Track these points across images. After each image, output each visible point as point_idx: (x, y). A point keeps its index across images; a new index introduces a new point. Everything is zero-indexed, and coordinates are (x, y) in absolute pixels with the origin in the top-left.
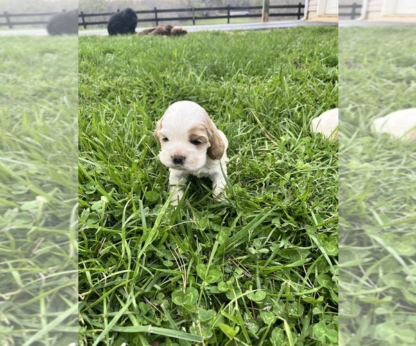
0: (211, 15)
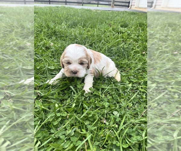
0: (92, 3)
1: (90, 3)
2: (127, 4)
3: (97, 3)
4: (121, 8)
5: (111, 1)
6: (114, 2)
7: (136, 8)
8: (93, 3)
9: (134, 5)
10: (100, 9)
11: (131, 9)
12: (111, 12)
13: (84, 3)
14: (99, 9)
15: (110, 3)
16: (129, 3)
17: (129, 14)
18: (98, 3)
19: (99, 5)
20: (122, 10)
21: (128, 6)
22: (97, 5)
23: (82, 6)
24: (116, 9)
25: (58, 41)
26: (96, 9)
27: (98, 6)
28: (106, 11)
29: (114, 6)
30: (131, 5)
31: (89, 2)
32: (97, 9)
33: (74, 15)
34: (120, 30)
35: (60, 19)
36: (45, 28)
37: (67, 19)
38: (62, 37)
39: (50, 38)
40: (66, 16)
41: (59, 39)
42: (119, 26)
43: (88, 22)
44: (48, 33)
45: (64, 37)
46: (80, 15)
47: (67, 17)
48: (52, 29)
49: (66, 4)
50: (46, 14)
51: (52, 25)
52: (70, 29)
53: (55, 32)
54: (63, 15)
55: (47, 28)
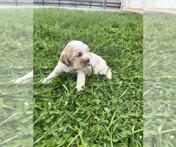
0: (84, 4)
1: (82, 5)
2: (119, 6)
3: (89, 4)
4: (113, 9)
5: (103, 3)
6: (106, 3)
7: (126, 8)
8: (86, 4)
9: (125, 6)
10: (93, 10)
11: (122, 10)
12: (103, 13)
13: (77, 5)
14: (91, 10)
15: (102, 4)
16: (120, 4)
17: (120, 14)
18: (91, 4)
19: (91, 6)
20: (114, 11)
21: (120, 7)
22: (89, 6)
23: (76, 7)
24: (108, 10)
25: (51, 41)
26: (88, 10)
27: (90, 8)
28: (98, 12)
29: (106, 7)
30: (122, 6)
31: (82, 3)
32: (90, 10)
33: (67, 16)
34: (111, 30)
35: (54, 20)
36: (39, 29)
37: (60, 20)
38: (56, 37)
39: (43, 38)
40: (59, 17)
41: (52, 39)
42: (111, 27)
43: (80, 23)
44: (41, 34)
45: (57, 37)
46: (73, 16)
47: (61, 18)
48: (46, 30)
49: (60, 6)
50: (40, 15)
51: (45, 26)
52: (63, 30)
53: (49, 32)
54: (56, 16)
55: (40, 29)
